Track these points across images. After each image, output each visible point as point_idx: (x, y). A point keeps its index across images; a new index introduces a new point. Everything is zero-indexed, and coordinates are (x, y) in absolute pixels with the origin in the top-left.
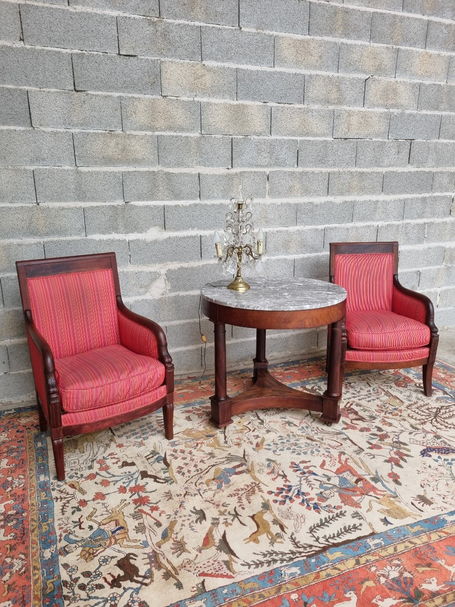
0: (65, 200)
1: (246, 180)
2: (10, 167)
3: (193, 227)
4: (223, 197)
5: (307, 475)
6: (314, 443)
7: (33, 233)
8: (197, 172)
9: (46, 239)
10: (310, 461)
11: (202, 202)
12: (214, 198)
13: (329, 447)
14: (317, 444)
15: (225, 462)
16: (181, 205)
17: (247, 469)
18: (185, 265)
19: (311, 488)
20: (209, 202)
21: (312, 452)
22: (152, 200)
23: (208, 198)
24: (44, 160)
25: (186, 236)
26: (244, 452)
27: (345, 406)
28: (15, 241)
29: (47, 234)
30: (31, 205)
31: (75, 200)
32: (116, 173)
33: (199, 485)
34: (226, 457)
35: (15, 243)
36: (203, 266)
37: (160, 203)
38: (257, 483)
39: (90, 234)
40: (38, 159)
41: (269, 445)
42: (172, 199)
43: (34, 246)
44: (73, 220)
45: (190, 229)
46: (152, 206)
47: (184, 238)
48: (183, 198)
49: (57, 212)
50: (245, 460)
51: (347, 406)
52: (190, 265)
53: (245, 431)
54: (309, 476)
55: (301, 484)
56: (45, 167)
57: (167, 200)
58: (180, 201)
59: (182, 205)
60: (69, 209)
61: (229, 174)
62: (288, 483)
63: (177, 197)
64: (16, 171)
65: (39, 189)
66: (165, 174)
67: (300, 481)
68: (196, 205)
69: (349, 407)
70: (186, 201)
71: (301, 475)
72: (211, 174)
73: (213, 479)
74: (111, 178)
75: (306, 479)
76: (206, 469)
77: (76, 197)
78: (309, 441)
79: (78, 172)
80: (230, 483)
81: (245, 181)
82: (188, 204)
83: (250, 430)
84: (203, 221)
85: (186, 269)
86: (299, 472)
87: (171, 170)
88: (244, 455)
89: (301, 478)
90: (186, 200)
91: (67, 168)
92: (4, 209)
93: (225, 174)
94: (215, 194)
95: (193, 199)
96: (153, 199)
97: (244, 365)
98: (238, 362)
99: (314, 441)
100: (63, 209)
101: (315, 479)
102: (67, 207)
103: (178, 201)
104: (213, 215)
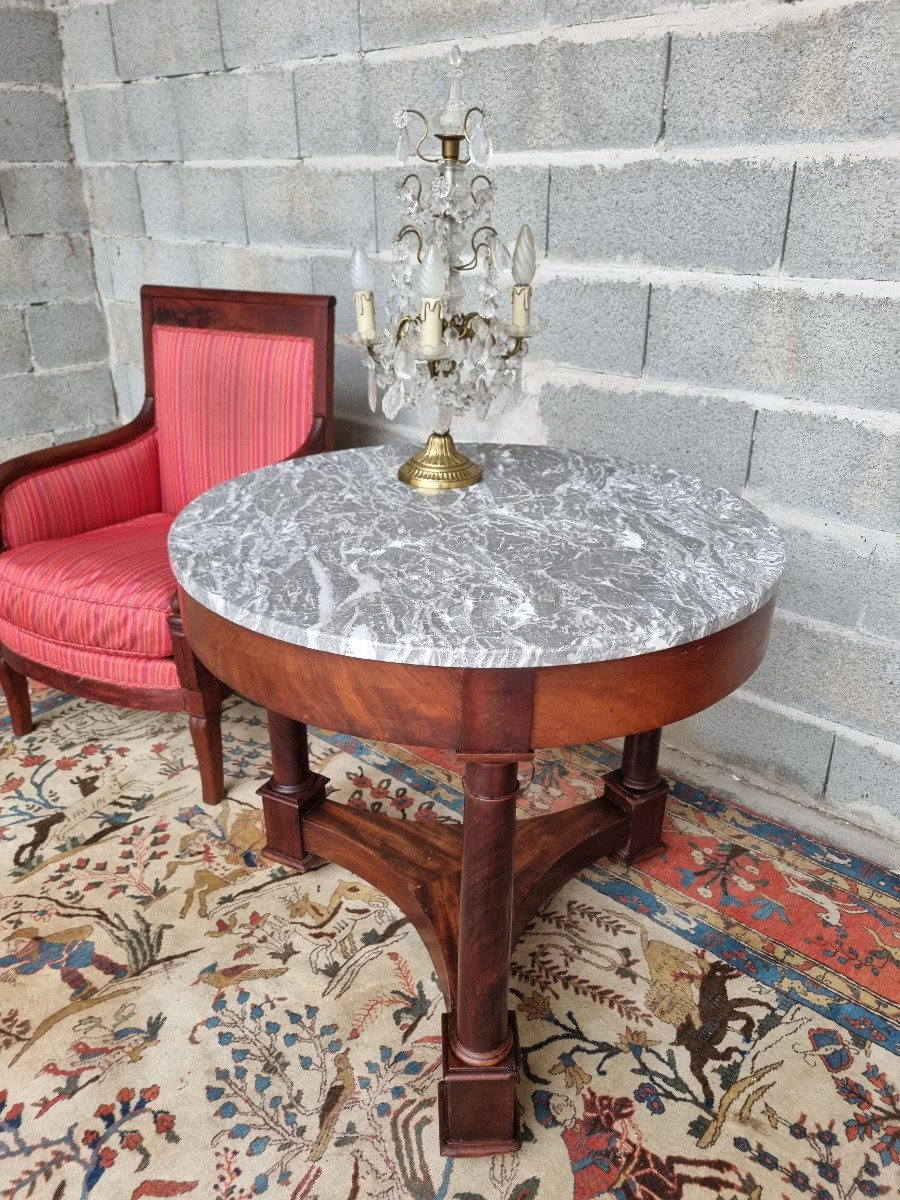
0: (343, 151)
1: (865, 45)
2: (262, 68)
3: (628, 253)
4: (752, 134)
5: (86, 1153)
6: (312, 1123)
7: (296, 235)
8: (662, 33)
9: (315, 251)
10: (173, 1138)
11: (666, 157)
12: (716, 137)
13: (295, 1180)
14: (301, 1131)
15: (122, 934)
16: (597, 168)
17: (95, 990)
18: (594, 381)
19: (10, 1186)
20: (690, 155)
21: (238, 1132)
22: (520, 150)
23: (693, 137)
24: (308, 39)
25: (603, 281)
26: (185, 955)
27: (673, 1160)
28: (271, 249)
29: (315, 239)
30: (292, 163)
31: (359, 150)
32: (439, 61)
33: (11, 922)
34: (148, 927)
35: (272, 254)
36: (648, 396)
37: (540, 159)
38: (29, 1035)
39: (385, 248)
40: (300, 41)
41: (243, 996)
42: (573, 145)
43: (297, 265)
44: (356, 205)
45: (620, 258)
46: (517, 170)
47: (599, 286)
48: (606, 141)
49: (330, 182)
50: (146, 968)
51: (679, 1169)
52: (606, 384)
53: (308, 919)
54: (82, 1162)
55: (27, 1150)
56: (311, 61)
57: (558, 148)
58: (597, 153)
59: (602, 167)
60: (349, 174)
61: (789, 27)
62: (29, 1113)
63: (588, 136)
64: (269, 74)
65: (304, 120)
66: (562, 50)
67: (46, 1144)
68: (646, 166)
69: (684, 1179)
70: (613, 152)
71: (79, 1136)
72: (716, 32)
73: (37, 939)
74: (427, 80)
75: (59, 1159)
76: (82, 909)
77: (360, 141)
78: (313, 1100)
79: (364, 69)
80: (21, 978)
81: (857, 53)
82: (619, 165)
83: (321, 926)
84: (662, 232)
85: (595, 393)
86: (100, 1126)
87: (579, 34)
88: (170, 958)
89: (69, 1138)
90: (615, 146)
91: (346, 57)
92: (255, 173)
93: (772, 28)
94: (721, 123)
95: (637, 142)
96: (521, 146)
97: (744, 781)
98: (727, 760)
99: (322, 1118)
100: (339, 174)
101: (63, 1185)
102: (344, 169)
103: (589, 153)
104: (699, 208)
